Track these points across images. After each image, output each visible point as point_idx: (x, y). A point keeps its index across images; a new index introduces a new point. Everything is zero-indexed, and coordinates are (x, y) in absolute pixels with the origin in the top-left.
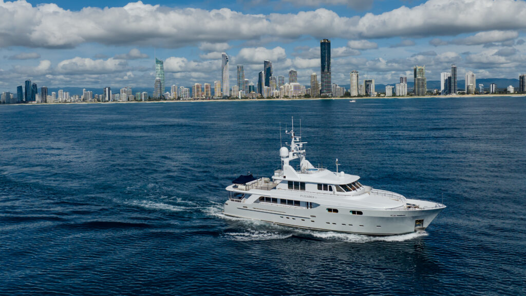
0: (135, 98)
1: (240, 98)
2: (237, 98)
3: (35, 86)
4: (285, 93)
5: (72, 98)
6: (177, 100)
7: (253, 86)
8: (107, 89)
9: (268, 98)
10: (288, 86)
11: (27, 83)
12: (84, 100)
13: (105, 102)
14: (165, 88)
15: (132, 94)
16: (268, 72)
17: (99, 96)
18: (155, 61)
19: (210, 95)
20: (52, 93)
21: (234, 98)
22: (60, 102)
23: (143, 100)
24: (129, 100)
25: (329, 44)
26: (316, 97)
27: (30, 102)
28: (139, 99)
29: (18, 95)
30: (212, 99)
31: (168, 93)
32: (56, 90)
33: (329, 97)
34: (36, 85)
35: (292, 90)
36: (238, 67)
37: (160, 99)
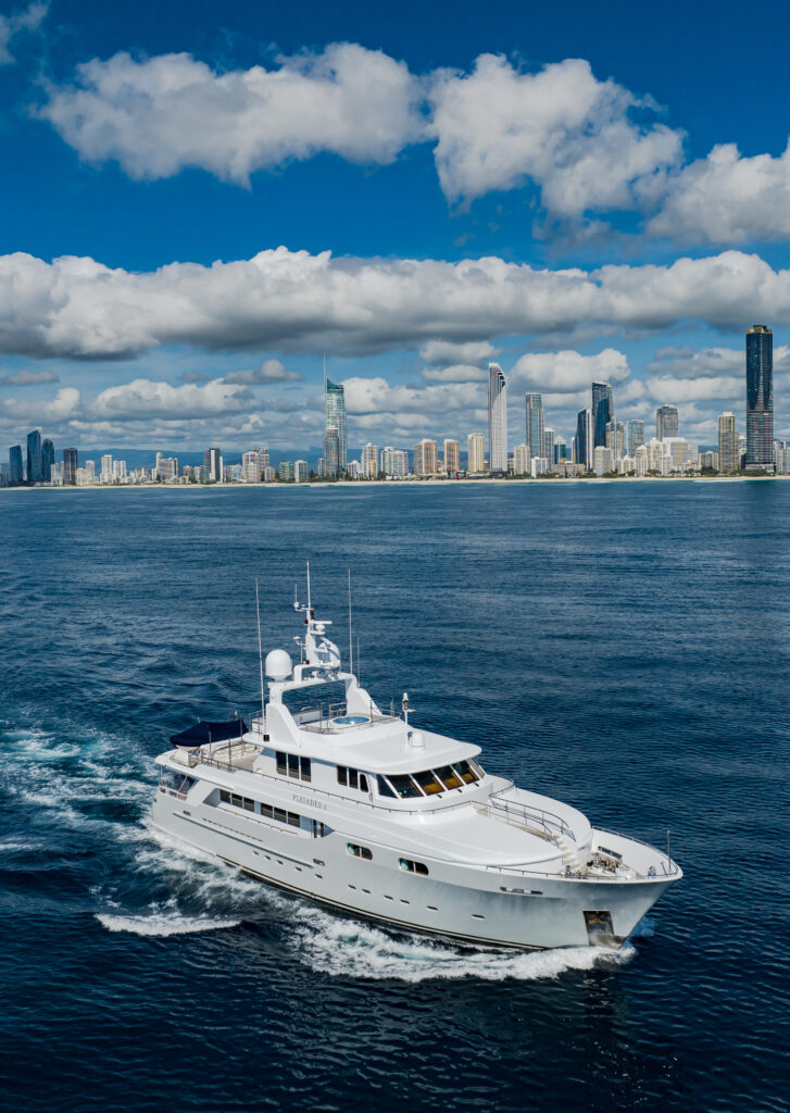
0: (277, 476)
1: (534, 474)
2: (527, 475)
3: (48, 445)
4: (649, 462)
5: (132, 474)
6: (378, 479)
7: (563, 446)
8: (213, 452)
9: (606, 475)
10: (657, 447)
11: (33, 437)
12: (158, 478)
13: (208, 483)
14: (349, 451)
15: (271, 465)
16: (603, 410)
17: (192, 472)
18: (323, 387)
19: (456, 467)
20: (87, 462)
21: (519, 477)
22: (105, 484)
23: (297, 480)
24: (263, 480)
25: (768, 338)
26: (733, 474)
27: (38, 484)
28: (288, 477)
29: (12, 466)
30: (465, 477)
31: (355, 462)
32: (96, 456)
33: (769, 475)
34: (51, 444)
35: (668, 455)
36: (528, 400)
37: (337, 477)
